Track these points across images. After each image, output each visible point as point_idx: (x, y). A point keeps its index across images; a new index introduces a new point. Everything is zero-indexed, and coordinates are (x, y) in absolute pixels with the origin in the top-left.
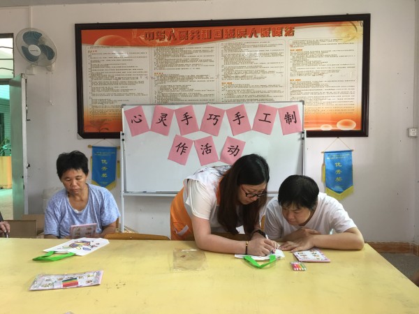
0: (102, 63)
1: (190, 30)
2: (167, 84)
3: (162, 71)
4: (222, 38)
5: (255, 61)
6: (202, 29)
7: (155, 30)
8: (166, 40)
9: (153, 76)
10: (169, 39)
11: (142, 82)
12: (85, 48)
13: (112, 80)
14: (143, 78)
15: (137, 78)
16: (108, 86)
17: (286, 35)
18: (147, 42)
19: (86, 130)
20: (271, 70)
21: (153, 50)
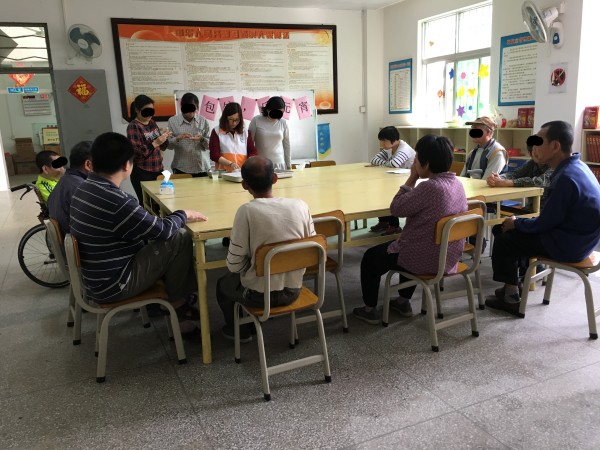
1: (213, 29)
2: (198, 74)
3: (190, 63)
4: (238, 38)
6: (222, 29)
7: (184, 28)
8: (194, 37)
12: (123, 41)
13: (150, 71)
16: (147, 76)
17: (284, 38)
21: (184, 45)
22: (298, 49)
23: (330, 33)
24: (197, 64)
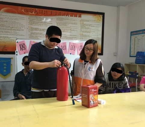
0: (4, 20)
1: (44, 10)
2: (34, 32)
3: (30, 26)
4: (56, 15)
5: (68, 26)
6: (48, 10)
7: (29, 8)
8: (33, 13)
9: (28, 28)
10: (35, 13)
11: (23, 30)
13: (9, 28)
14: (23, 28)
15: (21, 28)
16: (7, 31)
17: (79, 17)
18: (25, 13)
20: (73, 29)
21: (28, 16)
22: (85, 23)
23: (101, 16)
24: (34, 27)
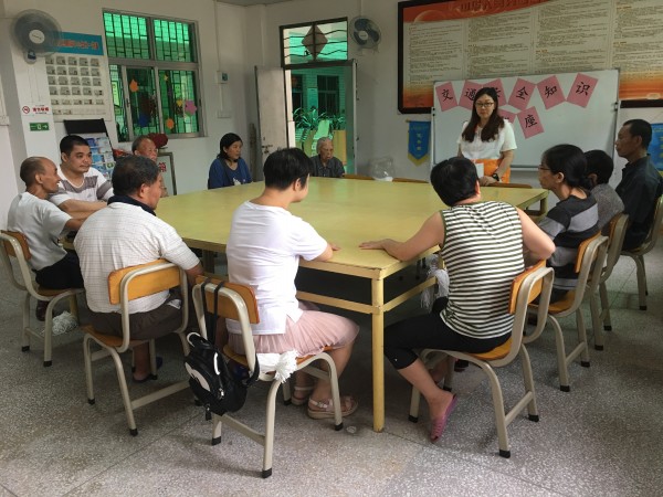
0: (420, 39)
3: (473, 43)
5: (575, 24)
9: (467, 49)
10: (484, 8)
12: (406, 26)
13: (429, 56)
14: (457, 52)
15: (452, 52)
16: (424, 62)
18: (463, 13)
19: (406, 106)
20: (592, 33)
21: (469, 20)
22: (636, 5)
